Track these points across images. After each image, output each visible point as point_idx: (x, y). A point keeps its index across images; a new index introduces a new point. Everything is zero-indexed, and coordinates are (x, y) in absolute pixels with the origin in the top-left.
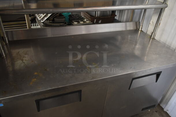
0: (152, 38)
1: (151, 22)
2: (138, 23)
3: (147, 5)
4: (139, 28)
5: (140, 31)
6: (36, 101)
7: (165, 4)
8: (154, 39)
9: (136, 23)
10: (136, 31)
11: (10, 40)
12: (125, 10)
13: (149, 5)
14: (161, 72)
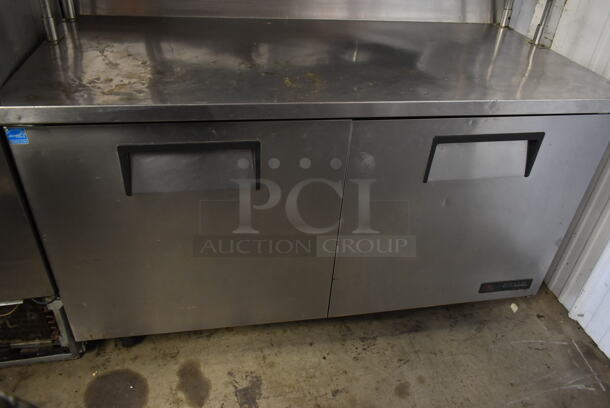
0: (537, 43)
4: (501, 19)
5: (502, 31)
6: (120, 149)
10: (491, 29)
11: (81, 13)
14: (542, 134)
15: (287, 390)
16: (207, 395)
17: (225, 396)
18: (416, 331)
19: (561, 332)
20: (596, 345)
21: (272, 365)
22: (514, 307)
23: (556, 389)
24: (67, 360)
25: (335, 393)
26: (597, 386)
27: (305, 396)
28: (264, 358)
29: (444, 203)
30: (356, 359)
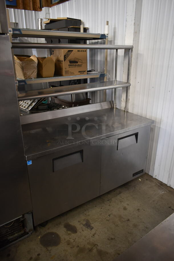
1: (122, 100)
2: (111, 102)
3: (116, 85)
4: (114, 106)
5: (115, 109)
7: (129, 83)
8: (127, 112)
9: (110, 102)
10: (112, 109)
12: (97, 91)
13: (117, 85)
14: (138, 133)
15: (97, 220)
16: (76, 229)
17: (81, 227)
18: (120, 194)
19: (153, 182)
20: (162, 182)
21: (89, 215)
22: (140, 180)
23: (158, 195)
24: (28, 237)
25: (109, 215)
26: (166, 191)
27: (102, 219)
28: (86, 214)
29: (122, 155)
30: (109, 206)
